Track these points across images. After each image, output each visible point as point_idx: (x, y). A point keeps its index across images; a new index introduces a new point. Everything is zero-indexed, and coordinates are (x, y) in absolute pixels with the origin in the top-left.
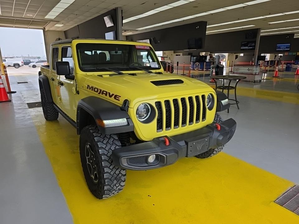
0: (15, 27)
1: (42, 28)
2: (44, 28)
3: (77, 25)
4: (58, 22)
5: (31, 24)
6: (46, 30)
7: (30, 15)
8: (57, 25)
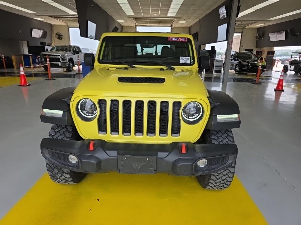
0: (150, 26)
1: (170, 25)
2: (172, 25)
3: (198, 20)
4: (180, 18)
5: (161, 23)
6: (173, 27)
7: (155, 14)
8: (181, 22)
